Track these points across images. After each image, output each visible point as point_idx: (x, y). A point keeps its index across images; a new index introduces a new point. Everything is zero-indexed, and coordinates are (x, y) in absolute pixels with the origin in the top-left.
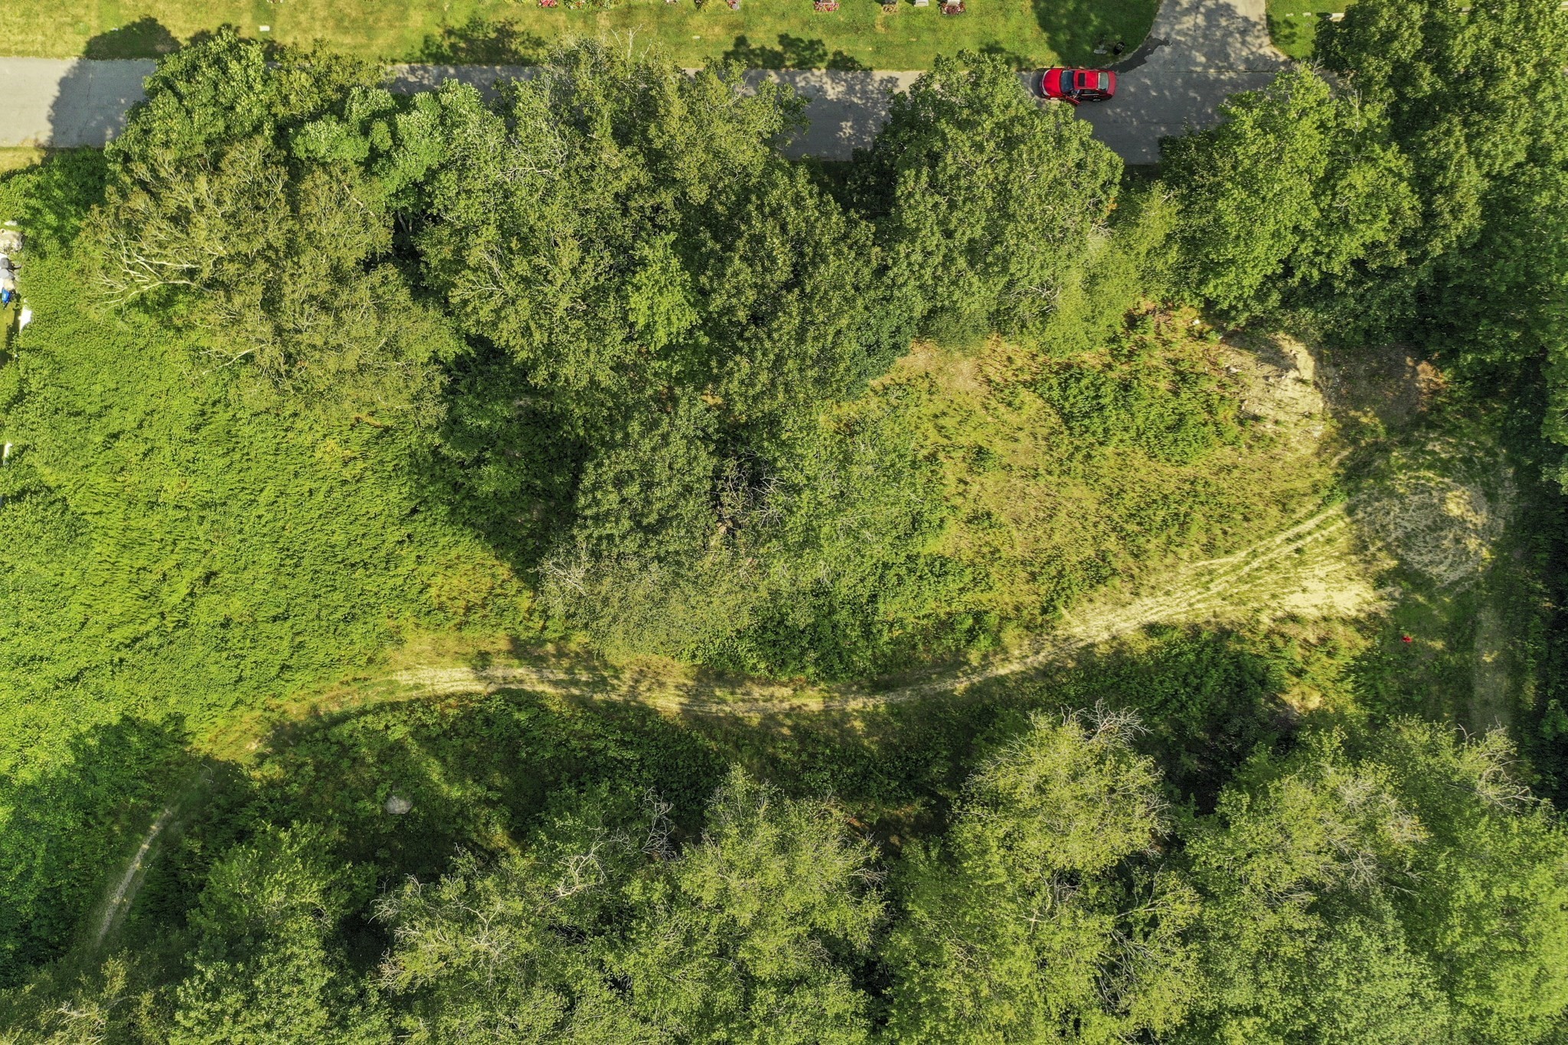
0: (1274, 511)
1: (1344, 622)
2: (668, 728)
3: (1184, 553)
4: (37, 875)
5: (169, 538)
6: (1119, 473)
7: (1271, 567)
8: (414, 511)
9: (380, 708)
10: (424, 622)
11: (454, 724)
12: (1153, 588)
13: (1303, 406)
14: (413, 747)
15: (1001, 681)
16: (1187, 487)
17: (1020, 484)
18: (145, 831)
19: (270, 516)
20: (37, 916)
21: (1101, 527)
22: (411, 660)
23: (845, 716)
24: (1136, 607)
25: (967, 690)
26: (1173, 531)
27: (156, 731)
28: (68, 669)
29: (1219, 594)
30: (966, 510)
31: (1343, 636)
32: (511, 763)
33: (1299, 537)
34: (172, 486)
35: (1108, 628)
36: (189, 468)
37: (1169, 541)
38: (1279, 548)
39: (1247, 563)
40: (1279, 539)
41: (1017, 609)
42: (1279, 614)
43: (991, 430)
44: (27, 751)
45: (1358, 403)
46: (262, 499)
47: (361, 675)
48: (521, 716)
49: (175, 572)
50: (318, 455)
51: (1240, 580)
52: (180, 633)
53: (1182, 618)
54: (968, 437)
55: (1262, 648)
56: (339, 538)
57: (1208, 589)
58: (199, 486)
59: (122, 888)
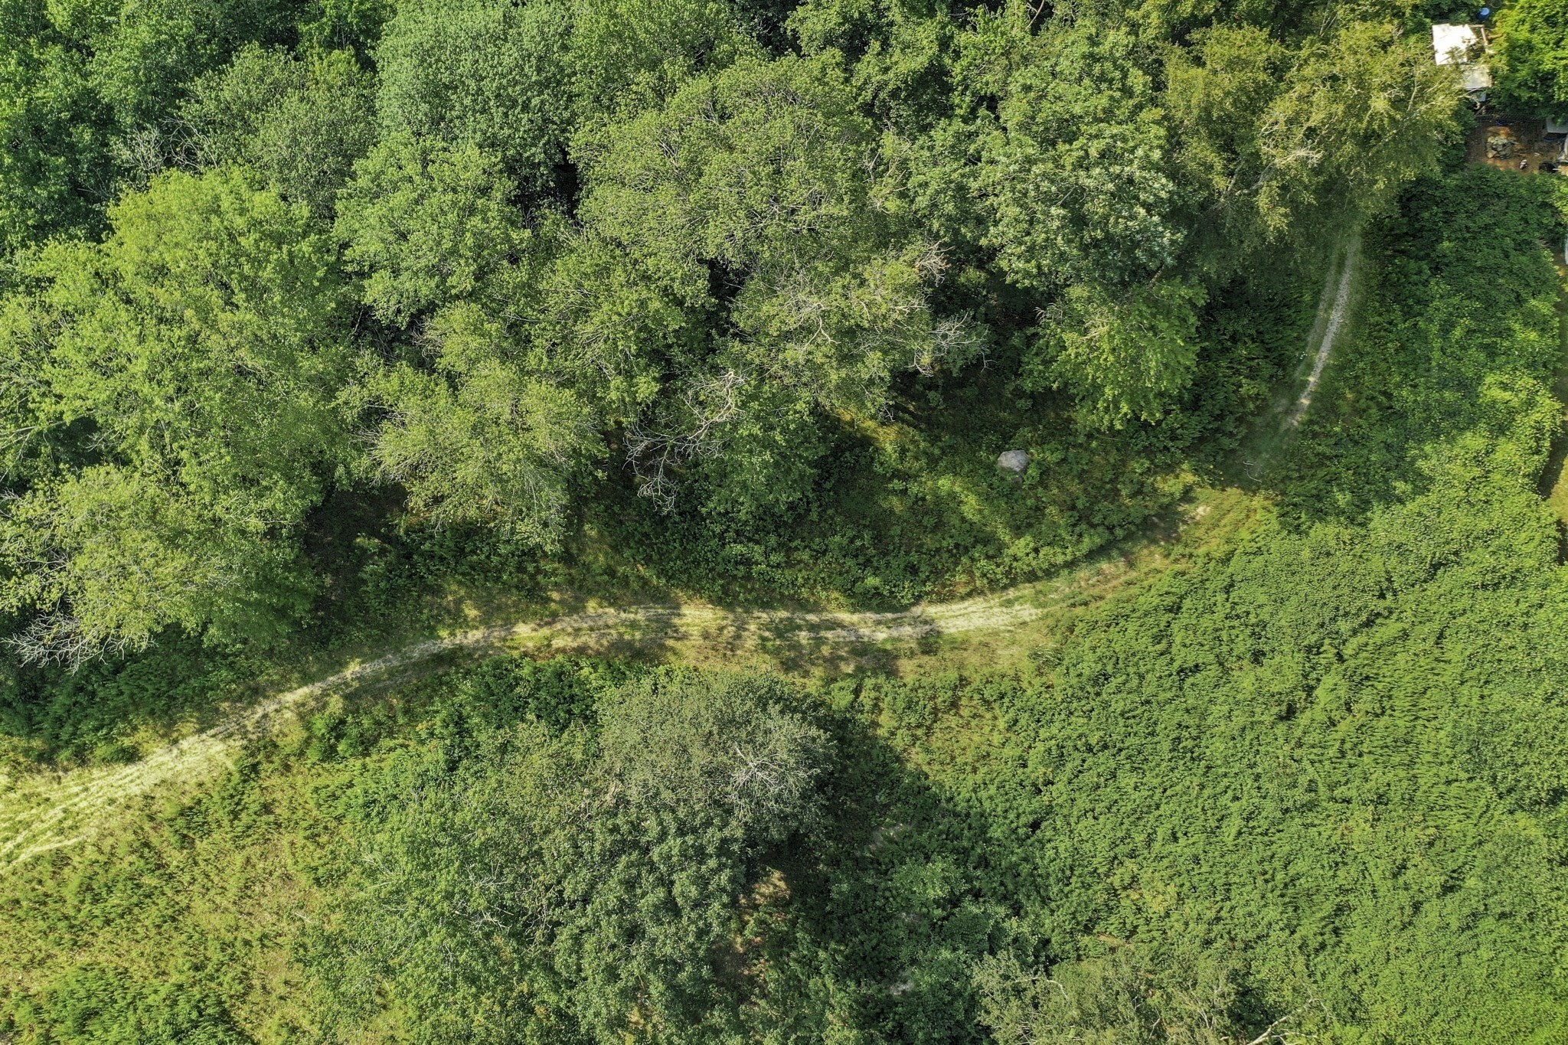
2: (695, 588)
3: (90, 853)
4: (1434, 328)
5: (1351, 758)
6: (164, 949)
8: (1035, 826)
9: (1050, 573)
10: (1006, 685)
11: (956, 564)
12: (128, 807)
14: (1003, 533)
15: (307, 679)
16: (85, 937)
18: (1316, 398)
19: (1225, 800)
20: (1425, 284)
22: (1021, 634)
23: (486, 621)
24: (150, 780)
25: (343, 665)
26: (100, 879)
27: (1320, 515)
28: (1446, 580)
29: (53, 806)
32: (880, 526)
34: (1359, 826)
35: (182, 753)
36: (1340, 854)
39: (18, 846)
41: (287, 768)
44: (1477, 472)
46: (1234, 824)
47: (1079, 611)
48: (872, 581)
49: (1336, 715)
50: (1172, 889)
51: (28, 825)
52: (1313, 639)
53: (96, 773)
56: (1127, 780)
57: (65, 811)
58: (1326, 831)
59: (1333, 329)
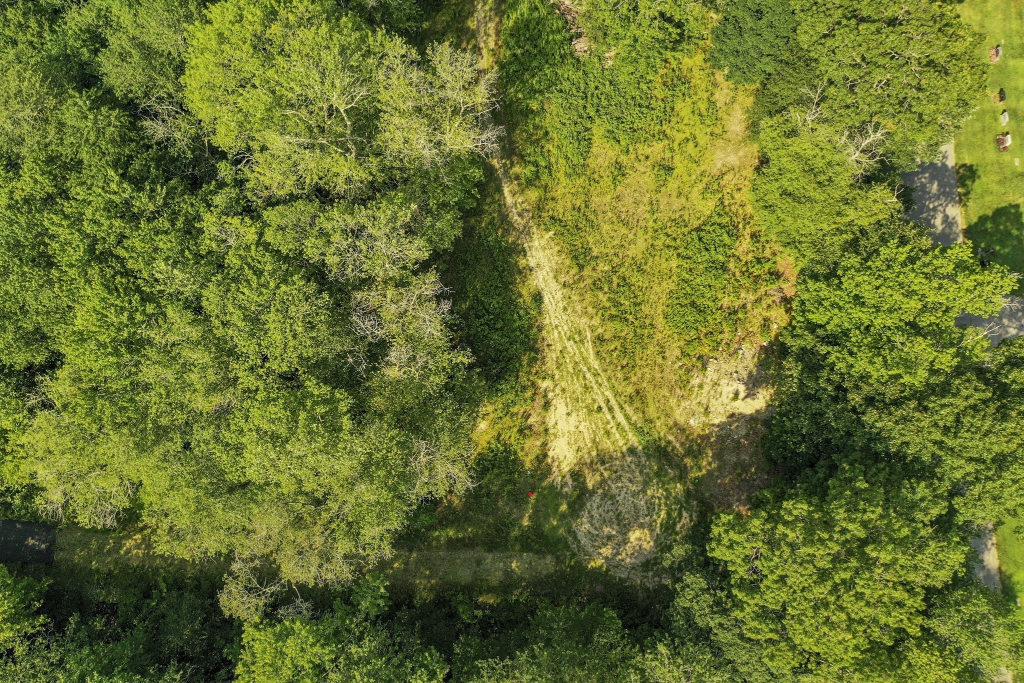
0: (630, 390)
1: (545, 444)
3: (596, 321)
7: (586, 387)
12: (570, 298)
13: (715, 405)
16: (648, 321)
17: (646, 200)
24: (554, 285)
29: (565, 348)
31: (532, 445)
33: (611, 409)
35: (538, 265)
38: (602, 394)
39: (589, 370)
40: (609, 394)
41: (553, 199)
42: (550, 395)
43: (686, 178)
45: (718, 456)
51: (576, 363)
53: (547, 321)
54: (680, 165)
55: (523, 380)
57: (569, 339)
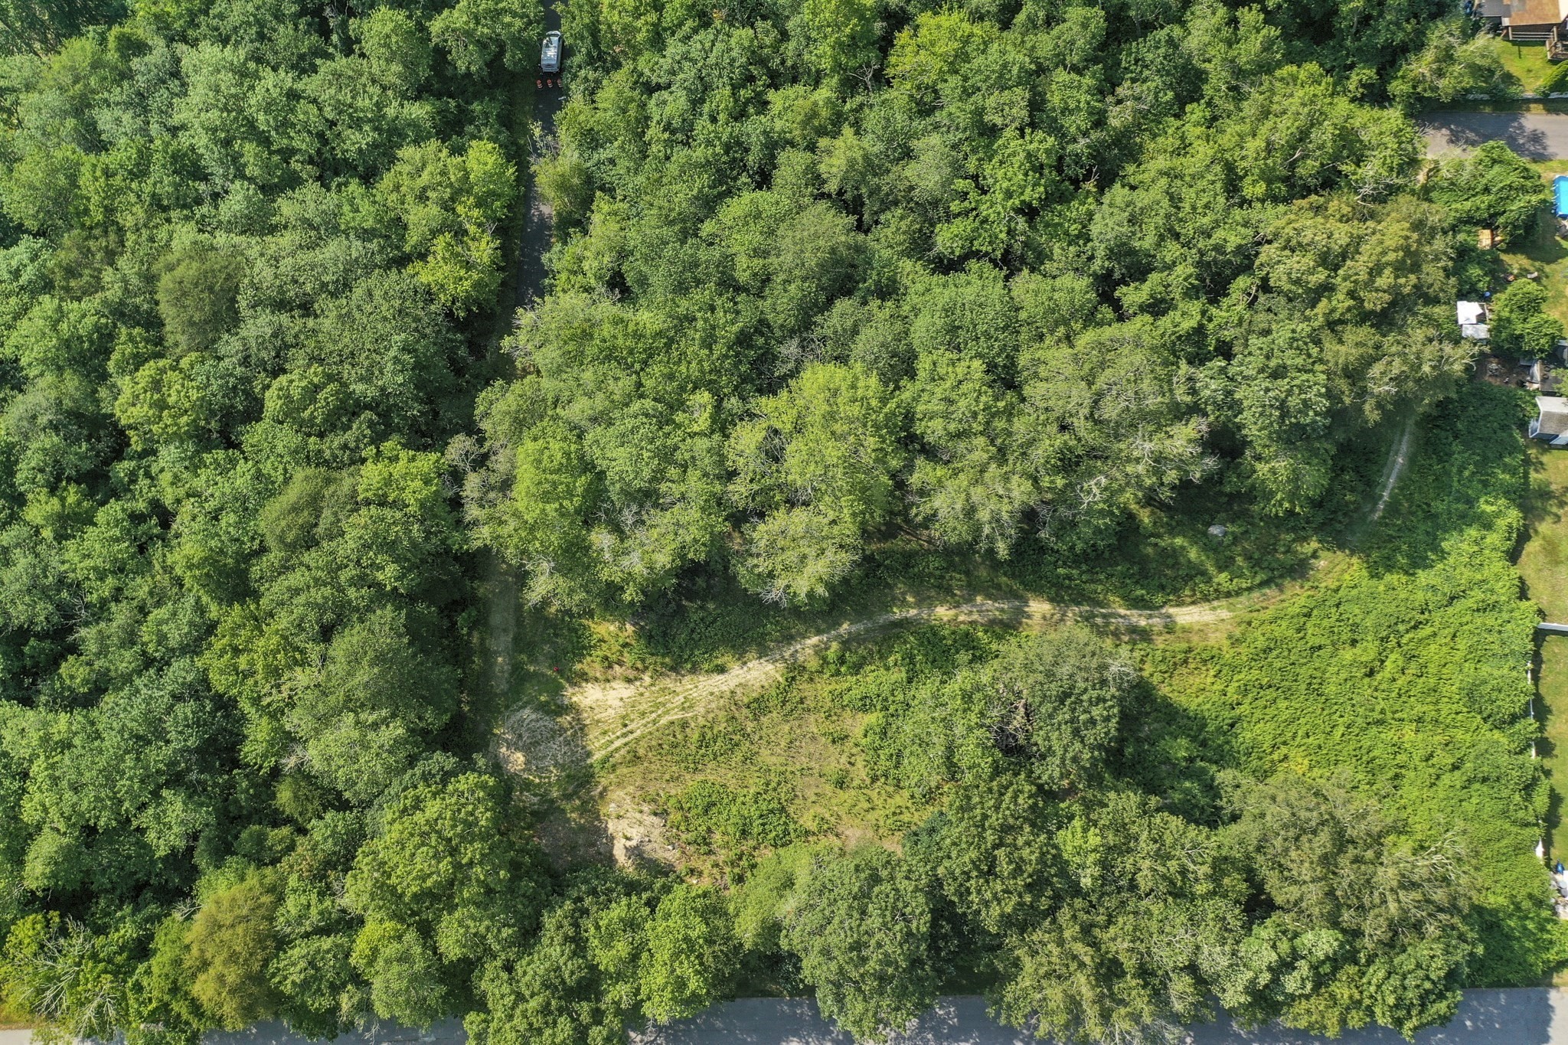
0: (641, 752)
1: (596, 680)
2: (1038, 591)
3: (701, 721)
4: (1455, 470)
5: (1404, 698)
6: (746, 773)
7: (643, 714)
8: (1232, 725)
9: (1238, 593)
10: (1215, 652)
11: (1186, 584)
12: (721, 697)
13: (624, 823)
14: (1212, 570)
15: (819, 632)
16: (700, 765)
17: (812, 764)
18: (1388, 505)
19: (1335, 717)
20: (1450, 444)
21: (757, 737)
22: (1221, 626)
23: (918, 605)
24: (732, 684)
25: (840, 625)
26: (709, 735)
27: (1390, 568)
28: (1459, 606)
29: (678, 695)
30: (850, 743)
31: (596, 669)
32: (1144, 561)
33: (624, 735)
34: (1409, 733)
35: (750, 669)
36: (1398, 748)
37: (711, 728)
38: (638, 727)
39: (659, 715)
40: (638, 733)
41: (812, 680)
42: (638, 683)
43: (834, 801)
44: (1476, 548)
45: (582, 828)
46: (1341, 730)
47: (1255, 614)
48: (1140, 592)
49: (1397, 676)
50: (1306, 762)
51: (664, 705)
52: (1385, 634)
53: (701, 678)
54: (848, 796)
55: (650, 660)
56: (1282, 704)
57: (685, 698)
58: (1389, 735)
59: (1398, 467)
